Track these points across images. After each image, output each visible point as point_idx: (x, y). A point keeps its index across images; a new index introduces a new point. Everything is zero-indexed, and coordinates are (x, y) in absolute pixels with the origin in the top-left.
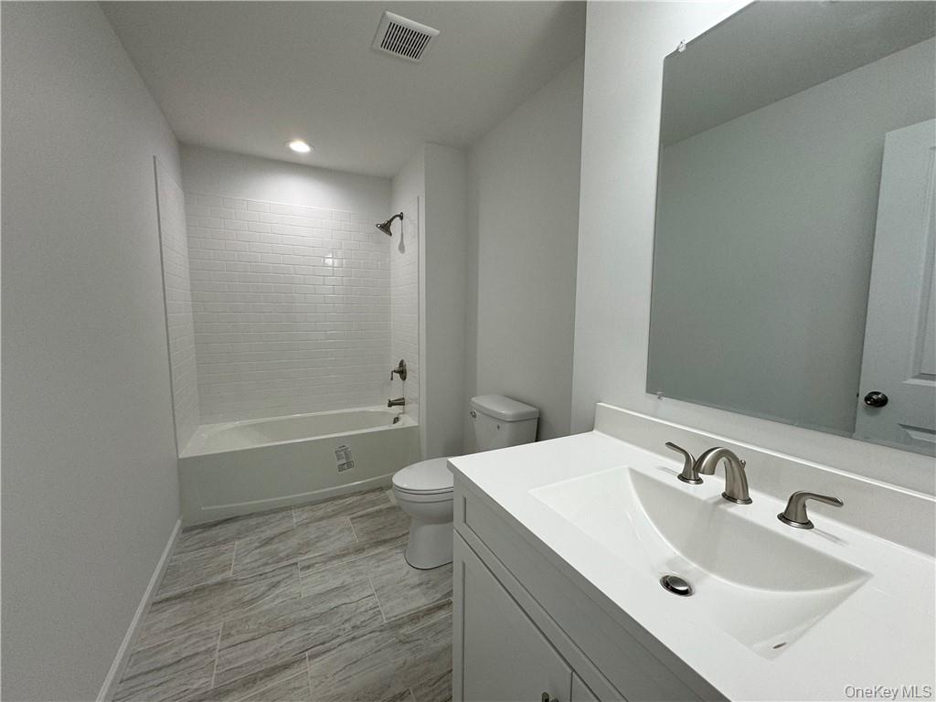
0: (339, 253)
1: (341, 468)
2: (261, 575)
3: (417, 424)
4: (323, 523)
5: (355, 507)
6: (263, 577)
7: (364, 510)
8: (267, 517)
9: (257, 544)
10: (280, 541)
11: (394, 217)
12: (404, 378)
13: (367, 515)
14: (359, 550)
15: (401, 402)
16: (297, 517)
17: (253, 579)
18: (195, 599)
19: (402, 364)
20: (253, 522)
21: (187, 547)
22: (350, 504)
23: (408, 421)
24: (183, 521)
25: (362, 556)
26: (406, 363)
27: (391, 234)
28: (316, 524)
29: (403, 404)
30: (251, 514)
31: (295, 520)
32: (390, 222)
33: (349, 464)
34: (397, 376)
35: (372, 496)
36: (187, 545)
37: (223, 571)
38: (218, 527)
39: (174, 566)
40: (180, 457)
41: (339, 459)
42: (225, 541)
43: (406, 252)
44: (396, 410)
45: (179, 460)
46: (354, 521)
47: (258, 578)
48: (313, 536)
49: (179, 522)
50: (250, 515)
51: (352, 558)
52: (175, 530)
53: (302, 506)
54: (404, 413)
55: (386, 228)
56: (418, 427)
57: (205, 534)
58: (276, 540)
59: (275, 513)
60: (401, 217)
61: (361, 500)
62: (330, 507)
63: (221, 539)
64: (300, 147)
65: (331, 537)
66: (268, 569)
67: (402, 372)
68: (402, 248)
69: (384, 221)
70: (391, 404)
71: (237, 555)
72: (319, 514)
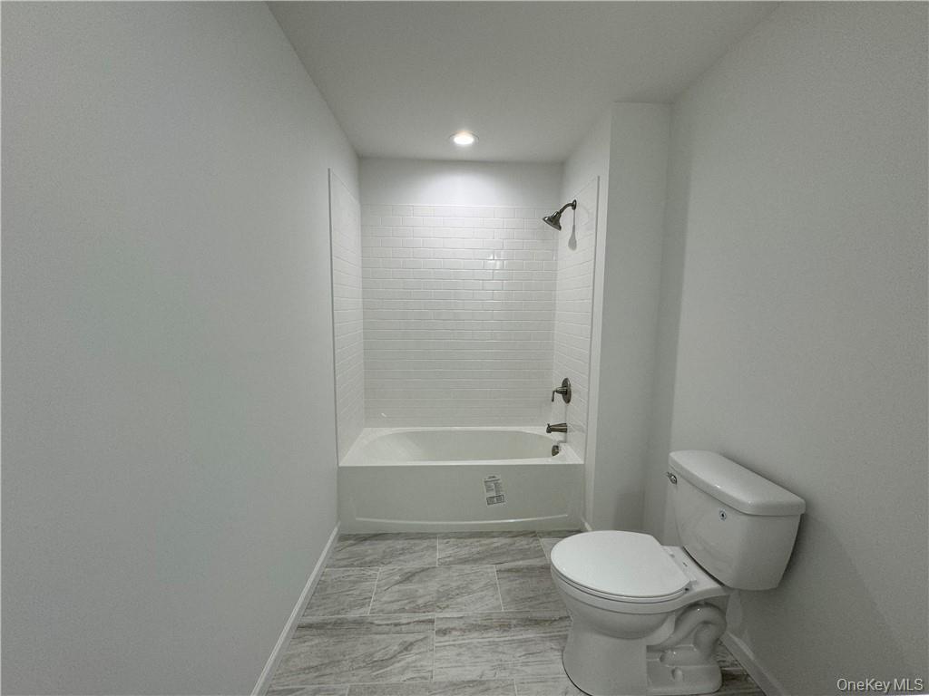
0: (502, 252)
1: (490, 501)
2: (396, 625)
3: (582, 462)
4: (467, 568)
5: (504, 553)
6: (398, 628)
7: (514, 561)
8: (412, 542)
9: (397, 578)
10: (421, 581)
11: (565, 207)
12: (568, 400)
13: (517, 570)
14: (504, 626)
15: (562, 428)
16: (442, 551)
17: (387, 629)
18: (332, 636)
19: (565, 383)
20: (399, 544)
21: (338, 560)
22: (497, 548)
23: (571, 455)
24: (339, 530)
25: (508, 637)
26: (571, 382)
27: (560, 228)
28: (459, 567)
29: (565, 431)
30: (399, 534)
31: (438, 555)
32: (559, 213)
33: (499, 498)
34: (559, 397)
35: (522, 543)
36: (338, 557)
37: (363, 605)
38: (368, 542)
39: (324, 582)
40: (340, 465)
41: (488, 491)
42: (371, 564)
43: (577, 249)
44: (556, 436)
45: (339, 468)
46: (501, 575)
47: (394, 629)
48: (454, 585)
49: (336, 529)
50: (397, 536)
51: (494, 636)
52: (332, 538)
53: (446, 536)
54: (565, 442)
55: (554, 221)
56: (584, 465)
57: (355, 549)
58: (416, 578)
59: (420, 538)
60: (574, 206)
61: (511, 545)
62: (476, 546)
63: (367, 559)
64: (464, 139)
65: (474, 592)
66: (404, 618)
67: (566, 393)
68: (573, 244)
69: (551, 213)
70: (550, 429)
71: (378, 586)
72: (464, 552)
